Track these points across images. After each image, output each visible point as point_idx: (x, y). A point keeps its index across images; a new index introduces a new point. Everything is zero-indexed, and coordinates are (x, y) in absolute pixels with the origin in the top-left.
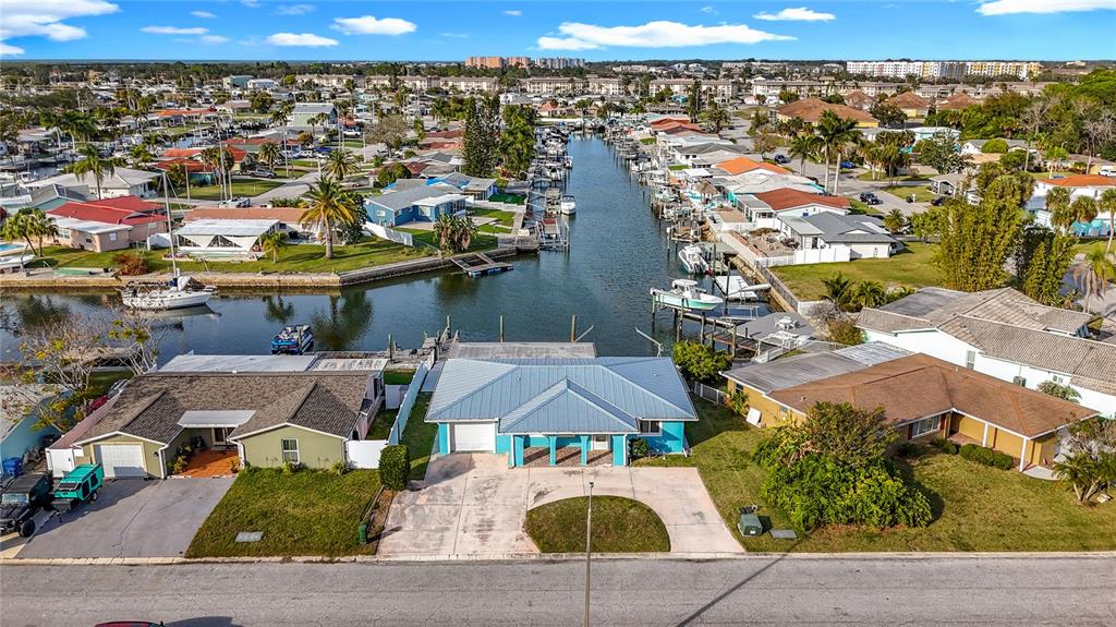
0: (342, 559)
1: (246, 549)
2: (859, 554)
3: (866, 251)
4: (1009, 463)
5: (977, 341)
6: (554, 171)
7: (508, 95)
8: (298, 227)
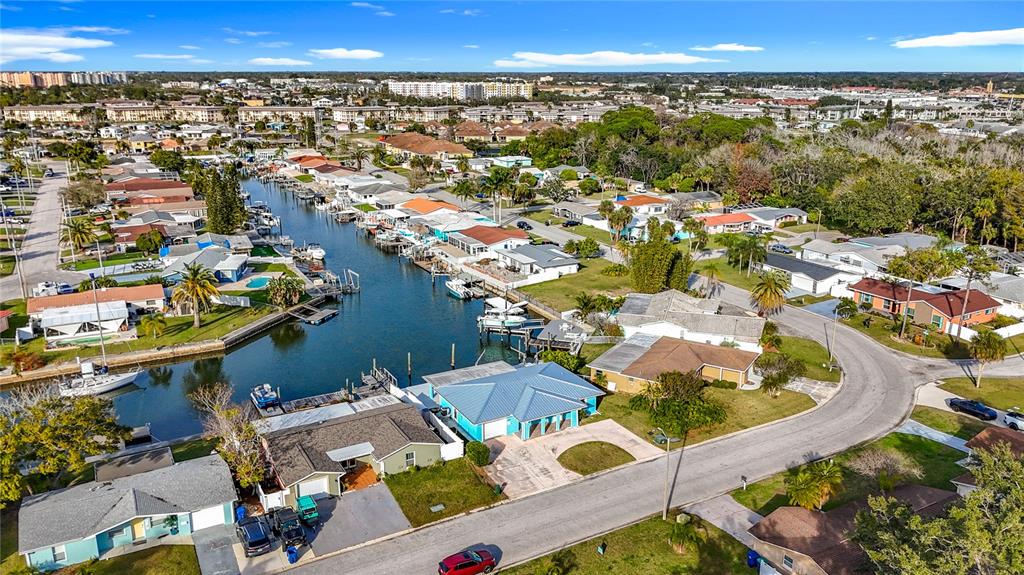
0: (496, 504)
1: (440, 515)
2: (709, 441)
3: (565, 270)
4: (733, 385)
5: (684, 324)
6: (271, 219)
7: (110, 129)
8: (143, 304)
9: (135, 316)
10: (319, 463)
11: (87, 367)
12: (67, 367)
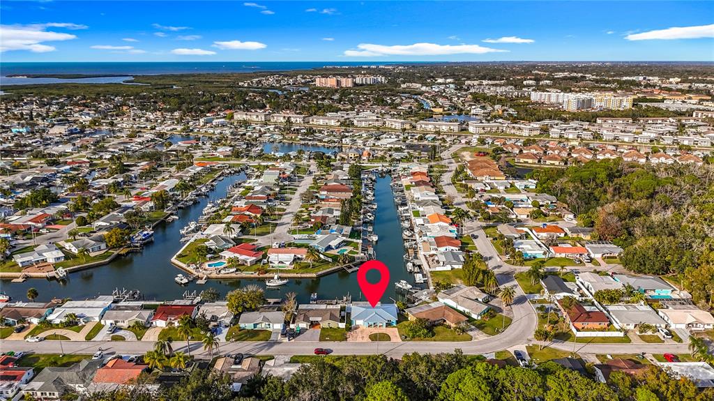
0: (342, 342)
3: (456, 267)
8: (299, 256)
9: (296, 260)
10: (306, 319)
11: (276, 277)
12: (271, 275)
